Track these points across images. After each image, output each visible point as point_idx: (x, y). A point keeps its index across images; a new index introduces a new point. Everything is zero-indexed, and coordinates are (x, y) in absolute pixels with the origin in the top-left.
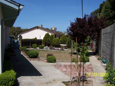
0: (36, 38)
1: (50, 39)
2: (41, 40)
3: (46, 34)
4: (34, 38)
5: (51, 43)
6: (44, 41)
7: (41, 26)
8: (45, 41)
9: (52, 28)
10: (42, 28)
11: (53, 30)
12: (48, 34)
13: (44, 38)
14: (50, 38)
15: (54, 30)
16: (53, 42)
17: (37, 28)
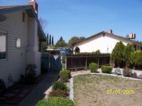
0: (99, 51)
1: (126, 53)
2: (109, 54)
3: (118, 43)
4: (95, 52)
5: (127, 61)
6: (113, 56)
7: (110, 32)
8: (115, 57)
9: (128, 36)
10: (111, 35)
11: (129, 38)
12: (121, 43)
13: (114, 50)
14: (125, 51)
15: (132, 38)
16: (131, 59)
17: (102, 35)
